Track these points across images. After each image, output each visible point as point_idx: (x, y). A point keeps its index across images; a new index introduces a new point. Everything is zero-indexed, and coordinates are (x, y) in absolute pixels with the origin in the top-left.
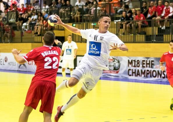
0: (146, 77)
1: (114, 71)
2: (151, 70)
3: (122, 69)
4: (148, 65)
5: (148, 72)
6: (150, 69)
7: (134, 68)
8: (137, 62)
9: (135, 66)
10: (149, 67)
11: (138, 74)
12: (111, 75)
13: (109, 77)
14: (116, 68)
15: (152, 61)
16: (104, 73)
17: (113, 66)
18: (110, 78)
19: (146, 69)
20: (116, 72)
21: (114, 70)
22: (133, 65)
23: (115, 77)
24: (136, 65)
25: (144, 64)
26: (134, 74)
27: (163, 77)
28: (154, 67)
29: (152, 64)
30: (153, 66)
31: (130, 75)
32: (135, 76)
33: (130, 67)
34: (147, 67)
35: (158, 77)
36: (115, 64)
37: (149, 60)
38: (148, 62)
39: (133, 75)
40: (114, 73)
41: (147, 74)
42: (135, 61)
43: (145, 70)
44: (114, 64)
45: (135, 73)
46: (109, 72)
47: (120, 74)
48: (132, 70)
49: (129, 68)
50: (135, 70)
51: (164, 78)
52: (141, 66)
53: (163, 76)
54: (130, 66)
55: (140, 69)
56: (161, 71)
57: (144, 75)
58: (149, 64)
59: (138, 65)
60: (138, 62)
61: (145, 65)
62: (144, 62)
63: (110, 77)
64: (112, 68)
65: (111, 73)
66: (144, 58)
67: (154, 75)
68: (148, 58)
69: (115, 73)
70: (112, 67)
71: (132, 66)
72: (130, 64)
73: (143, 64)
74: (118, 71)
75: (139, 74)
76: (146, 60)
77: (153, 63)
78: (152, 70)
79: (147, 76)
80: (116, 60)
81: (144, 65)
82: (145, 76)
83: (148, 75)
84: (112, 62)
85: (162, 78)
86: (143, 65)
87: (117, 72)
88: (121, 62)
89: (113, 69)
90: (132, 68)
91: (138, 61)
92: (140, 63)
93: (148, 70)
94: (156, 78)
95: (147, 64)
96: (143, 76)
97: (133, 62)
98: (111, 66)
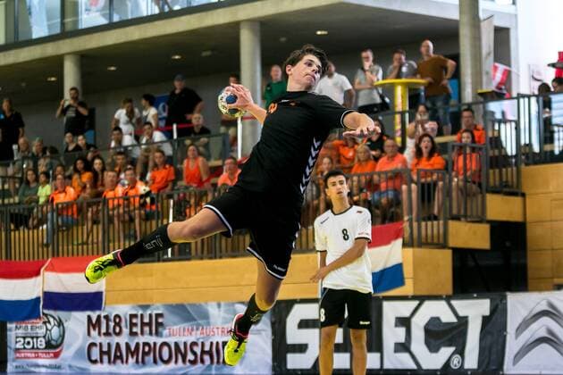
0: (140, 364)
1: (46, 353)
2: (155, 344)
3: (70, 345)
4: (147, 329)
5: (147, 349)
6: (152, 340)
7: (104, 340)
8: (115, 320)
9: (107, 334)
10: (151, 333)
11: (119, 357)
12: (38, 366)
13: (33, 369)
14: (53, 343)
15: (158, 316)
16: (18, 358)
17: (44, 337)
18: (35, 372)
19: (141, 339)
20: (52, 355)
21: (46, 348)
22: (104, 330)
23: (49, 370)
24: (111, 330)
25: (136, 325)
26: (105, 358)
27: (189, 361)
28: (166, 332)
29: (159, 325)
30: (160, 329)
31: (95, 362)
32: (109, 362)
33: (94, 338)
34: (142, 333)
35: (176, 362)
36: (50, 331)
37: (149, 312)
38: (146, 320)
39: (102, 361)
40: (48, 356)
41: (145, 354)
42: (107, 317)
43: (138, 344)
44: (47, 329)
45: (108, 353)
46: (33, 355)
47: (65, 360)
48: (101, 344)
49: (91, 341)
50: (109, 345)
51: (193, 363)
52: (126, 331)
53: (190, 357)
54: (94, 333)
55: (123, 340)
56: (185, 344)
57: (135, 357)
58: (149, 324)
59: (117, 330)
60: (117, 320)
61: (137, 330)
62: (134, 321)
63: (37, 370)
64: (41, 343)
65: (38, 357)
66: (133, 308)
67: (166, 357)
68: (145, 307)
69: (51, 358)
70: (39, 339)
71: (99, 333)
72: (94, 329)
73: (132, 325)
74: (57, 350)
75: (121, 357)
76: (140, 312)
77: (160, 320)
78: (159, 341)
79: (143, 361)
80: (51, 320)
81: (135, 330)
82: (137, 362)
83: (147, 358)
84: (41, 324)
85: (188, 364)
86: (131, 329)
87: (56, 355)
88: (65, 325)
89: (44, 346)
90: (98, 340)
91: (117, 316)
92: (123, 324)
93: (146, 344)
94: (172, 365)
95: (143, 324)
96: (132, 361)
97: (104, 322)
98: (37, 338)
